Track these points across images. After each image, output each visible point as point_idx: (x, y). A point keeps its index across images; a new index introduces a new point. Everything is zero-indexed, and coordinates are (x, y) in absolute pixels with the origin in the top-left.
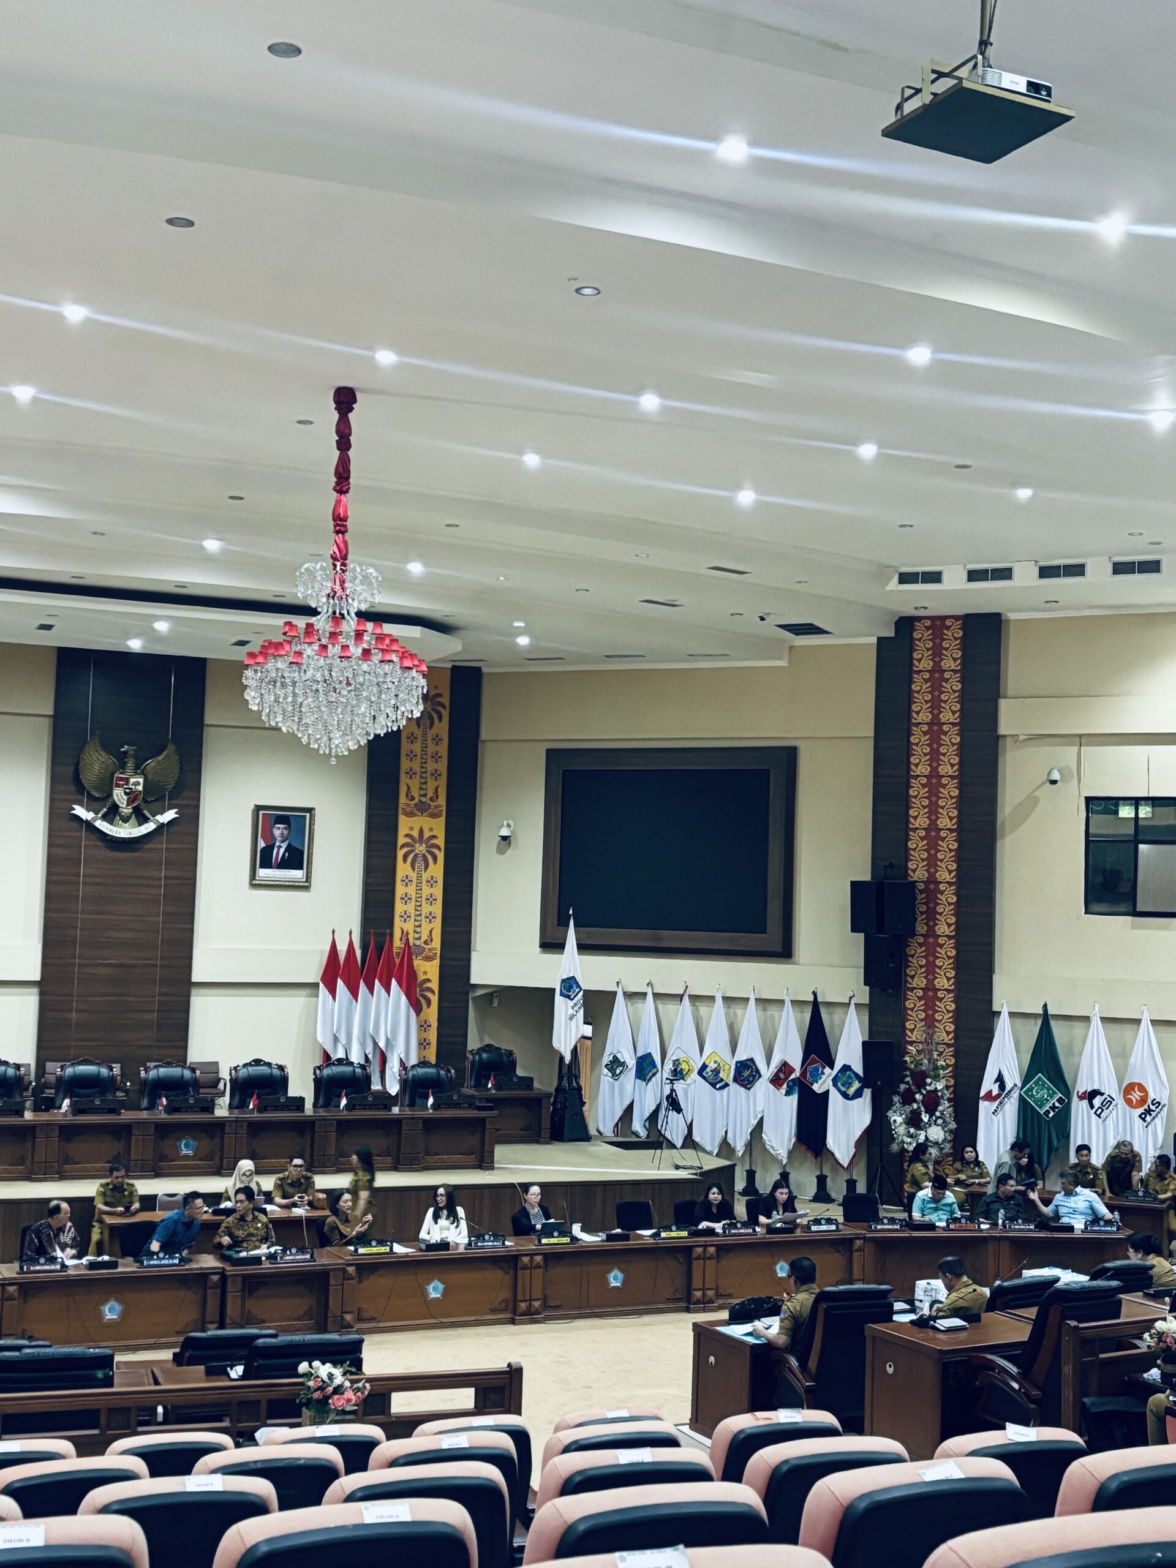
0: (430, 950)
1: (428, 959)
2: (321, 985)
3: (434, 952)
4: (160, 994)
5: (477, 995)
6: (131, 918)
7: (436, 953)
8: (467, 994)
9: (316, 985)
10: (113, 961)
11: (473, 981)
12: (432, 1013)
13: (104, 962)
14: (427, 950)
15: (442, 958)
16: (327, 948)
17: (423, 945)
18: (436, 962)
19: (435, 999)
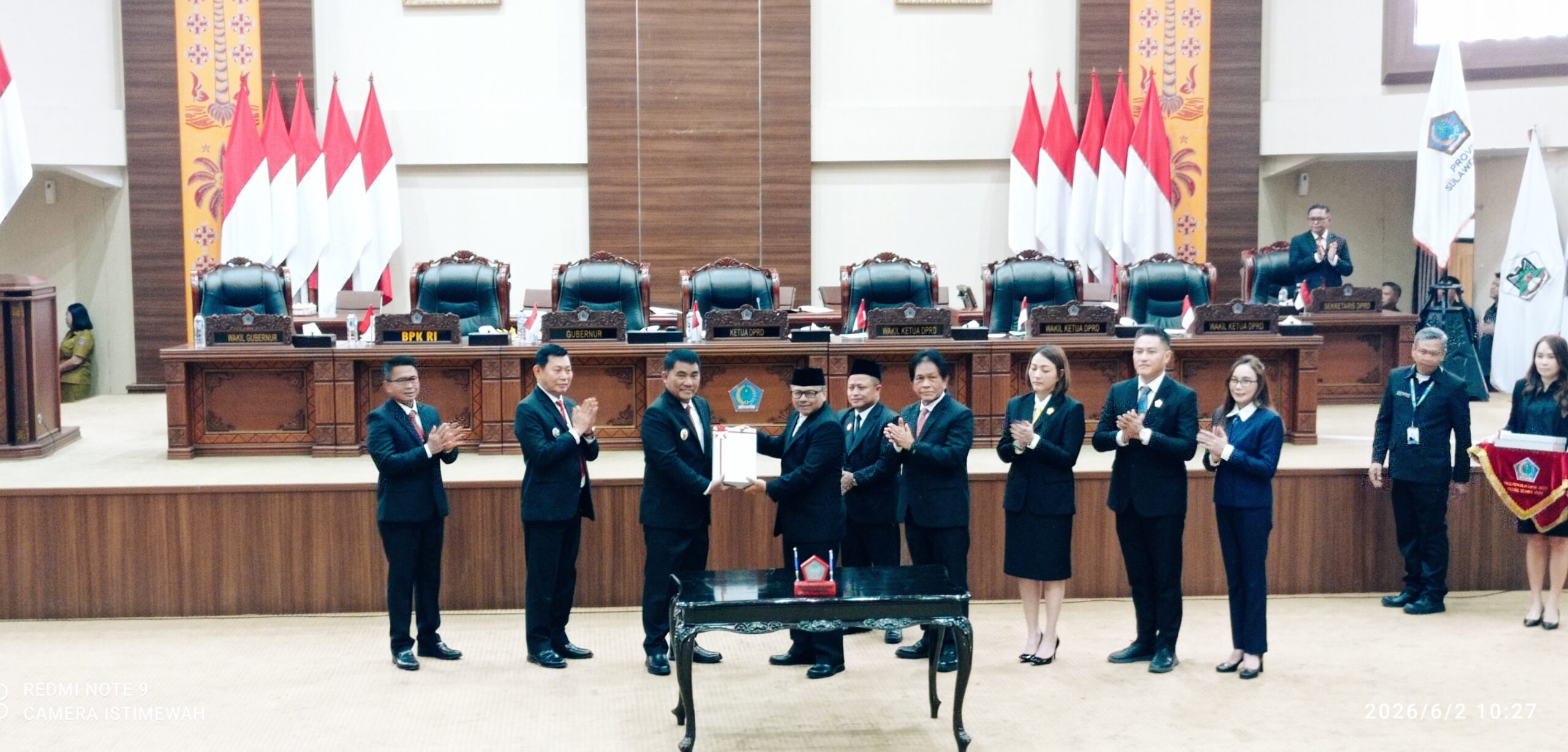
0: (1193, 101)
1: (1188, 116)
2: (1014, 161)
3: (1199, 104)
4: (765, 181)
5: (1272, 173)
6: (717, 63)
7: (1201, 107)
8: (1257, 172)
9: (1007, 162)
10: (691, 132)
11: (1266, 150)
12: (1197, 205)
13: (678, 132)
14: (1185, 102)
15: (1212, 114)
16: (1021, 102)
17: (1180, 94)
18: (1203, 122)
19: (1201, 181)
